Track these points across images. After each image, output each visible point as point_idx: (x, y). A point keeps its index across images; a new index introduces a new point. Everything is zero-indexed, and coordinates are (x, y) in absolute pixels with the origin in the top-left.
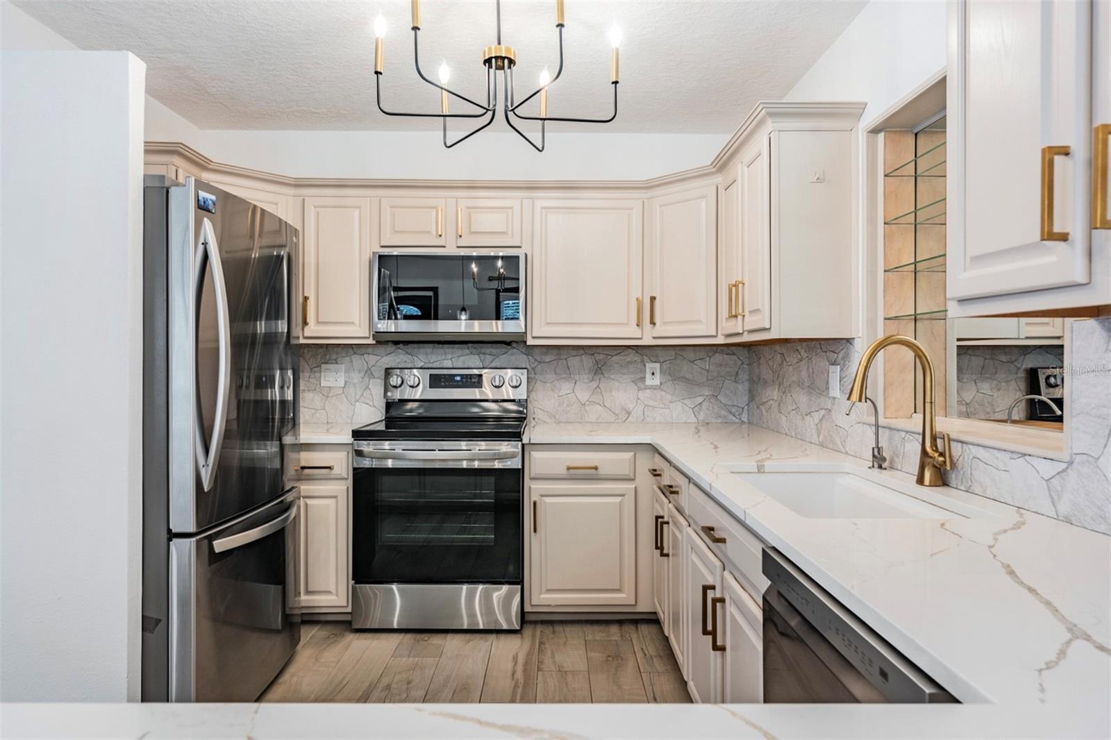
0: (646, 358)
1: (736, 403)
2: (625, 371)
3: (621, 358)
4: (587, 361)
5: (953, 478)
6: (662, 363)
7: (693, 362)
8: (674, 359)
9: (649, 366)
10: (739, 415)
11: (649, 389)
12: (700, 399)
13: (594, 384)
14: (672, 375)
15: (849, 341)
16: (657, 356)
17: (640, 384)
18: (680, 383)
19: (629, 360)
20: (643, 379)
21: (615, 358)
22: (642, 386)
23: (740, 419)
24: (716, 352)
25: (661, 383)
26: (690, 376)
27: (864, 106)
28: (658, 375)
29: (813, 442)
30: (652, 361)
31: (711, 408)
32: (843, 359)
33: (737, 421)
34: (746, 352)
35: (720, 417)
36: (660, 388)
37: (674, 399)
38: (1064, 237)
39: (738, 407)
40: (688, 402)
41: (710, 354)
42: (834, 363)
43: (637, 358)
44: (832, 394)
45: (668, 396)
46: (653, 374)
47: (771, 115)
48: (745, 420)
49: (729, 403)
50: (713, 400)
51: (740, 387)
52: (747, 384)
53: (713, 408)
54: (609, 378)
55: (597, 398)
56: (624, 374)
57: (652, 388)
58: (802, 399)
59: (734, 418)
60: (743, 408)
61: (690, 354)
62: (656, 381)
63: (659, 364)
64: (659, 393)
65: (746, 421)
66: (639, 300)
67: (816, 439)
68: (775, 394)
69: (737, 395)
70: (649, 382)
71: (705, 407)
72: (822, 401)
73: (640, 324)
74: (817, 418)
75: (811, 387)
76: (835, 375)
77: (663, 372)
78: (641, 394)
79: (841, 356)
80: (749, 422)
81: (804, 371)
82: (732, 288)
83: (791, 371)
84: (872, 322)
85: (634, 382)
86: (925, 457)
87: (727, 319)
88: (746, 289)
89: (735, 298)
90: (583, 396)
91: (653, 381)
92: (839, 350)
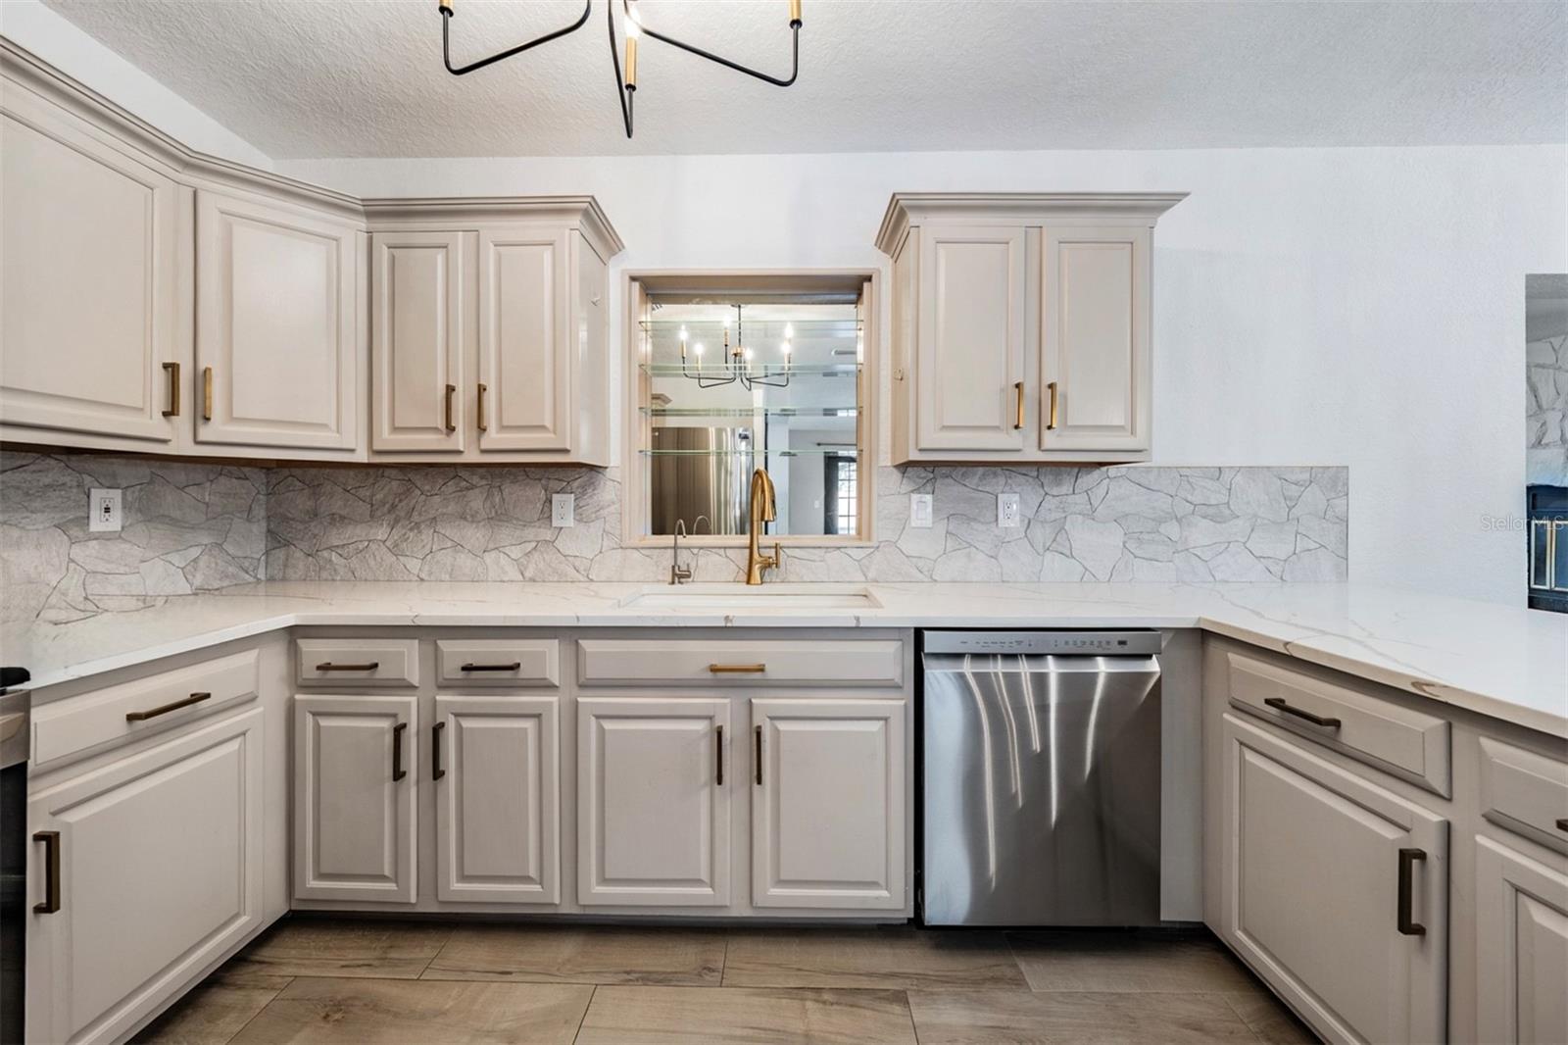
0: (88, 479)
1: (248, 553)
2: (37, 504)
3: (27, 476)
7: (182, 489)
8: (148, 483)
9: (97, 495)
10: (253, 571)
11: (96, 539)
12: (195, 552)
14: (143, 511)
15: (596, 469)
16: (114, 476)
17: (75, 532)
18: (160, 526)
19: (47, 481)
20: (81, 520)
22: (81, 534)
23: (255, 577)
24: (221, 474)
25: (123, 528)
26: (177, 514)
28: (116, 512)
29: (506, 579)
30: (102, 486)
31: (213, 565)
32: (582, 487)
33: (251, 579)
34: (263, 476)
35: (227, 577)
36: (120, 537)
37: (149, 554)
38: (1017, 428)
39: (252, 558)
40: (175, 558)
41: (211, 477)
43: (68, 479)
45: (137, 552)
46: (107, 510)
48: (261, 575)
49: (240, 554)
50: (216, 552)
51: (255, 528)
52: (264, 524)
53: (217, 564)
56: (32, 512)
57: (103, 537)
58: (474, 534)
59: (247, 576)
60: (259, 560)
62: (115, 522)
63: (120, 491)
64: (117, 549)
65: (263, 578)
66: (172, 369)
67: (515, 575)
68: (381, 532)
69: (251, 540)
70: (97, 525)
71: (202, 564)
72: (530, 533)
73: (170, 413)
74: (516, 552)
75: (499, 517)
76: (564, 506)
77: (126, 506)
78: (77, 552)
79: (576, 484)
80: (271, 580)
81: (476, 501)
82: (450, 390)
83: (439, 502)
84: (629, 454)
85: (61, 528)
86: (754, 562)
87: (397, 429)
88: (492, 397)
89: (459, 405)
91: (107, 524)
92: (574, 478)
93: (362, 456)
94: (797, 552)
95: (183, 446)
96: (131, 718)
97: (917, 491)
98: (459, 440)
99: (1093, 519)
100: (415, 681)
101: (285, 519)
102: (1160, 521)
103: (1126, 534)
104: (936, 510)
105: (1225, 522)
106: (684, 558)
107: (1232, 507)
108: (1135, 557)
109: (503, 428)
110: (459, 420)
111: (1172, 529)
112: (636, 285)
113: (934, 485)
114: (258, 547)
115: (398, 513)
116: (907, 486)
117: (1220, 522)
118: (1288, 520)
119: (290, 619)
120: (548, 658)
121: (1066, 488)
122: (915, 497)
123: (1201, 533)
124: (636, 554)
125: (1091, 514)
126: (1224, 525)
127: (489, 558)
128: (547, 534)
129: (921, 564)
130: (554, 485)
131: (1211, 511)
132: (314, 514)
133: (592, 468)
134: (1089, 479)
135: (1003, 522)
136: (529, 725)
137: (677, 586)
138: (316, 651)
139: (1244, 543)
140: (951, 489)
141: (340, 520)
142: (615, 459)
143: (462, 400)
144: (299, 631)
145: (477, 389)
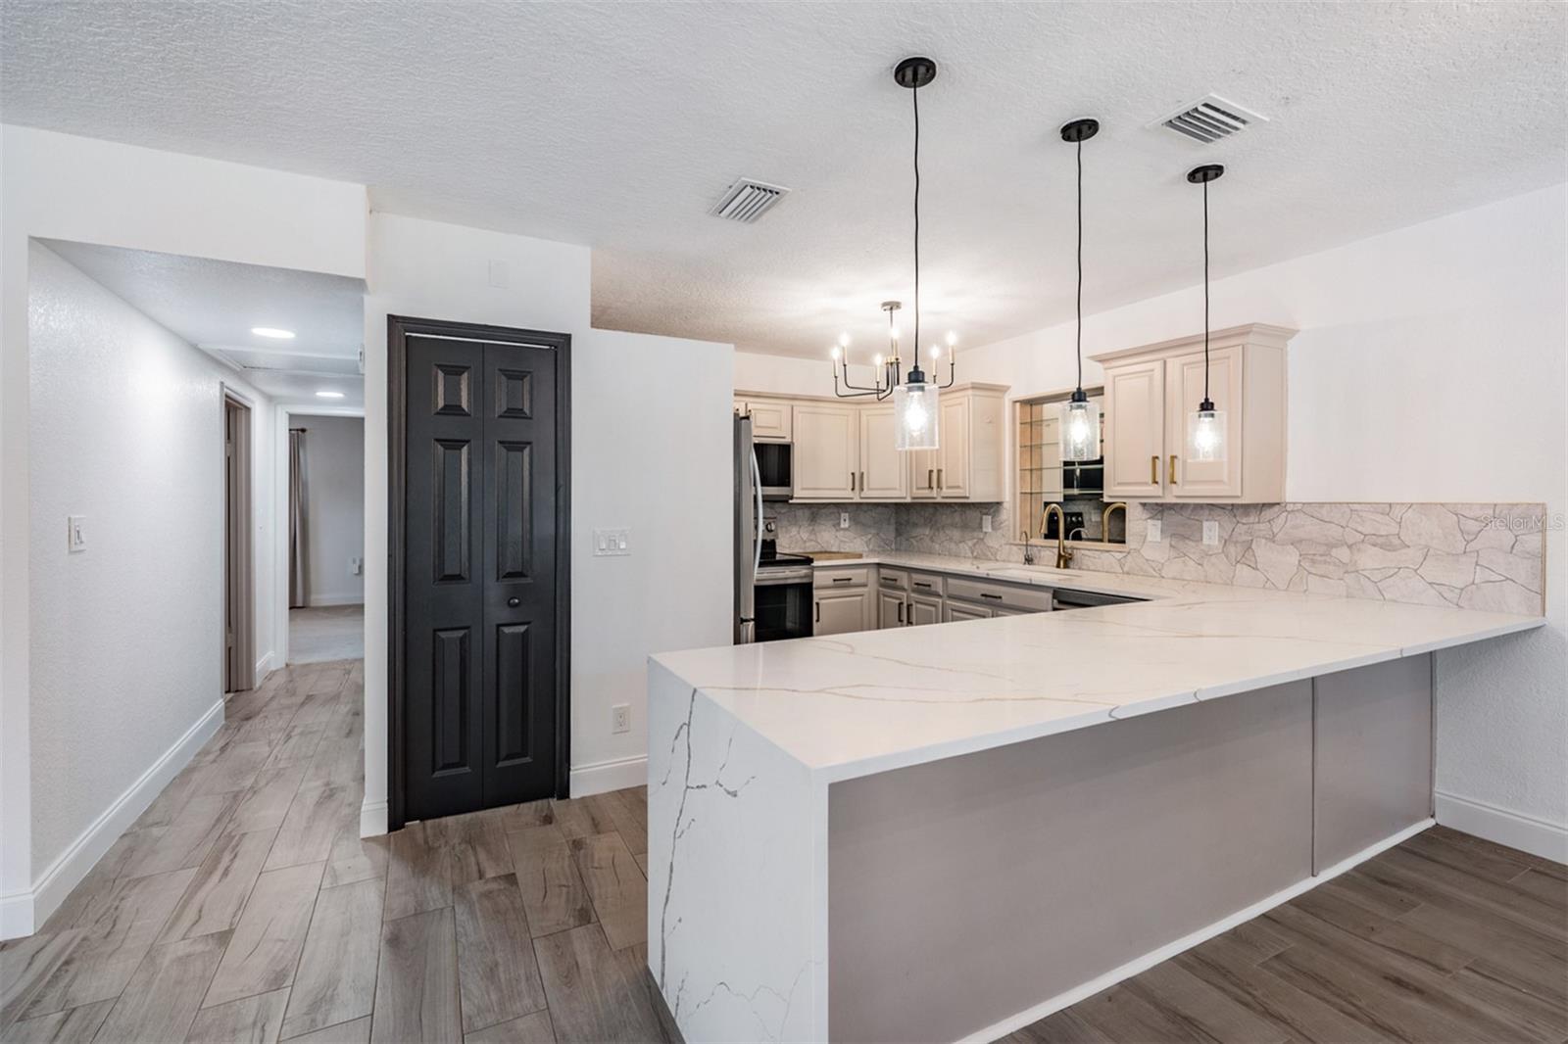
0: (841, 510)
2: (829, 519)
3: (827, 510)
4: (807, 512)
5: (1071, 564)
6: (849, 513)
7: (865, 512)
9: (842, 515)
10: (890, 543)
11: (842, 530)
12: (870, 536)
13: (811, 528)
15: (999, 504)
16: (846, 509)
17: (837, 527)
18: (859, 526)
19: (831, 511)
20: (839, 524)
21: (823, 511)
22: (840, 528)
23: (891, 548)
25: (849, 527)
26: (864, 524)
27: (1008, 388)
28: (847, 521)
29: (967, 555)
30: (844, 512)
31: (876, 541)
32: (994, 512)
33: (889, 549)
35: (880, 547)
36: (848, 529)
37: (856, 536)
38: (1157, 483)
39: (890, 539)
40: (863, 538)
41: (875, 508)
42: (986, 514)
43: (836, 510)
44: (984, 530)
45: (853, 535)
46: (845, 521)
47: (973, 388)
48: (893, 546)
49: (885, 538)
50: (877, 536)
51: (891, 528)
52: (894, 526)
53: (878, 541)
54: (820, 524)
55: (813, 537)
57: (845, 529)
58: (956, 534)
59: (888, 547)
60: (892, 541)
61: (865, 508)
64: (848, 533)
65: (894, 548)
66: (853, 474)
67: (970, 555)
68: (927, 531)
69: (890, 532)
70: (842, 526)
71: (873, 540)
72: (975, 534)
73: (853, 489)
74: (970, 543)
75: (965, 527)
76: (987, 520)
77: (850, 519)
78: (838, 534)
79: (992, 510)
80: (897, 550)
81: (957, 518)
82: (931, 472)
83: (944, 518)
84: (1014, 495)
85: (834, 526)
86: (1060, 556)
87: (918, 489)
88: (943, 474)
89: (934, 478)
90: (805, 536)
91: (845, 525)
92: (991, 508)
93: (909, 500)
94: (1087, 552)
95: (857, 500)
96: (835, 580)
97: (1153, 517)
98: (934, 493)
99: (1274, 542)
100: (906, 587)
101: (901, 524)
102: (1331, 546)
103: (1301, 555)
104: (1164, 532)
105: (1394, 550)
106: (1034, 552)
107: (1402, 538)
108: (1310, 573)
109: (948, 487)
110: (934, 484)
111: (1343, 554)
112: (1018, 405)
113: (1162, 515)
114: (891, 536)
115: (931, 522)
116: (1145, 515)
117: (1389, 550)
118: (1465, 552)
119: (877, 560)
120: (938, 583)
121: (1251, 519)
122: (1152, 524)
123: (1370, 559)
124: (1015, 548)
125: (1272, 539)
126: (1394, 553)
127: (961, 545)
128: (981, 535)
129: (1154, 565)
130: (984, 511)
131: (1380, 541)
132: (908, 522)
133: (998, 503)
134: (1268, 514)
135: (1206, 541)
136: (933, 609)
137: (1027, 566)
138: (885, 572)
139: (1416, 571)
140: (1174, 518)
141: (915, 525)
142: (1007, 498)
143: (935, 476)
144: (879, 565)
145: (939, 471)
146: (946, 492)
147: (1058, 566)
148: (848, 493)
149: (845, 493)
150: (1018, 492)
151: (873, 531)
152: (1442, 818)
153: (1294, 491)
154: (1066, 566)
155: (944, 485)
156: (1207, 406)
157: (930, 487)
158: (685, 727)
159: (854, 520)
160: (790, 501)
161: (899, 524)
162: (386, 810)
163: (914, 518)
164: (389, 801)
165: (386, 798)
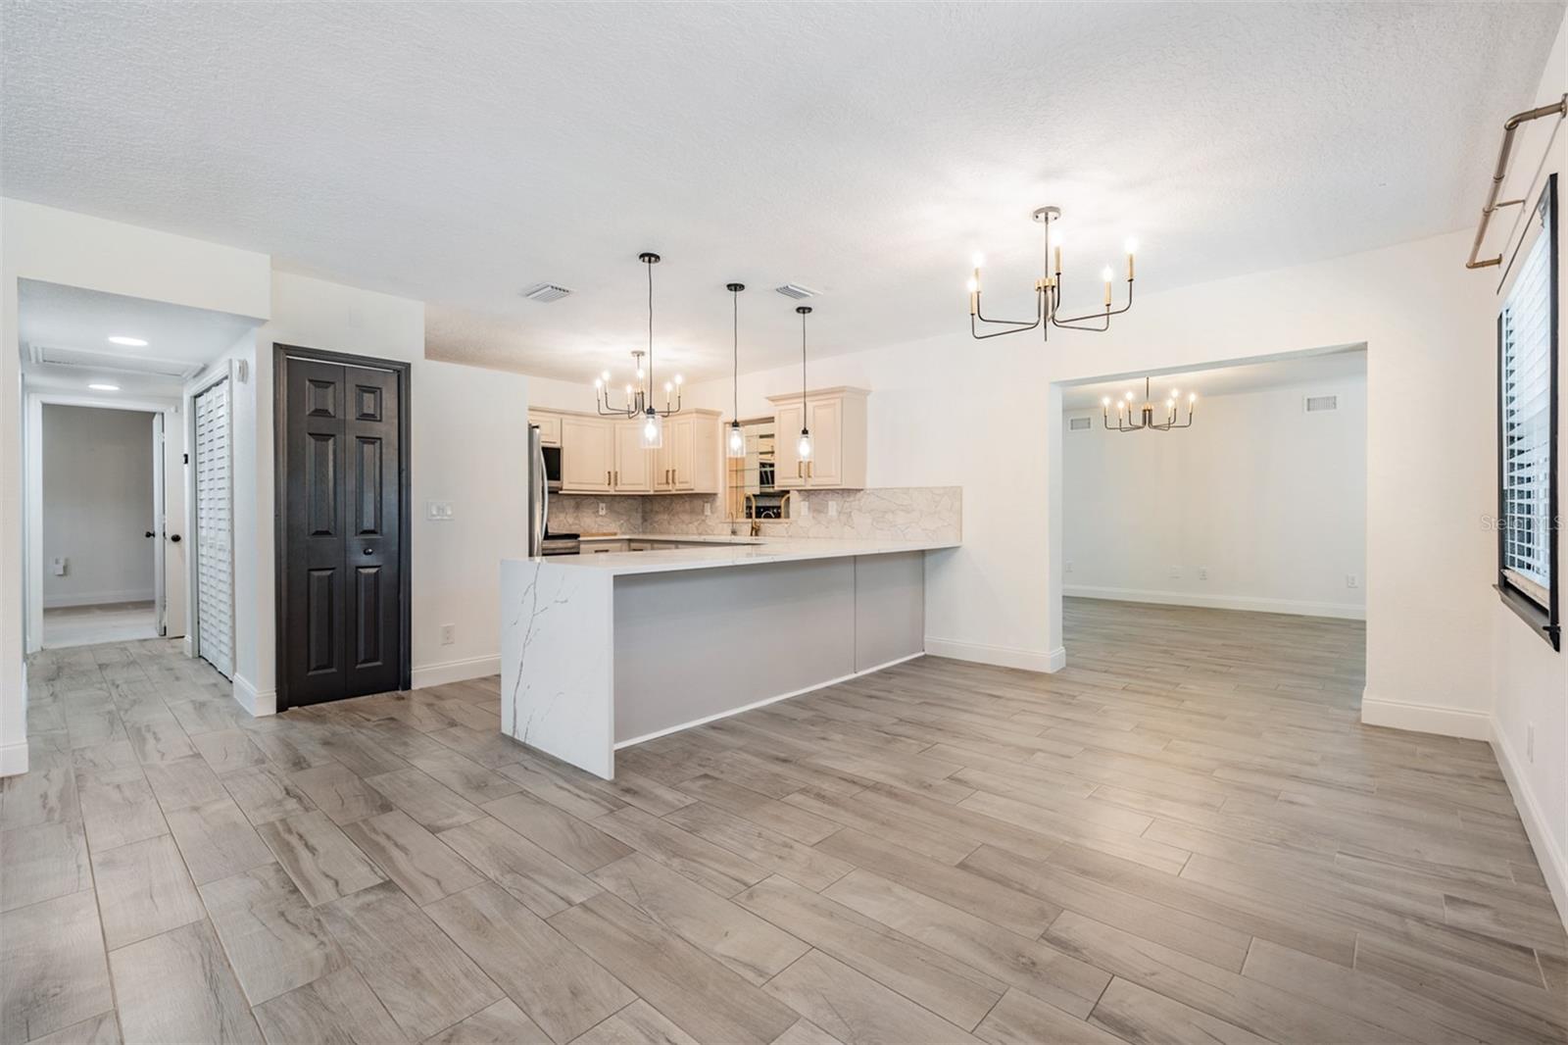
0: (599, 503)
1: (636, 523)
2: (590, 507)
3: (588, 501)
5: (759, 533)
6: (606, 502)
7: (619, 503)
8: (611, 503)
9: (601, 505)
10: (638, 529)
12: (622, 521)
15: (715, 494)
16: (604, 501)
17: (596, 514)
18: (614, 514)
19: (592, 502)
20: (598, 512)
22: (598, 515)
24: (628, 499)
25: (606, 514)
26: (618, 510)
27: (721, 413)
28: (604, 508)
30: (602, 503)
32: (712, 499)
33: (637, 531)
35: (630, 530)
36: (605, 516)
37: (611, 521)
38: (802, 477)
40: (617, 523)
42: (707, 501)
43: (595, 500)
44: (706, 513)
45: (609, 520)
46: (602, 509)
47: (697, 412)
48: (640, 530)
50: (627, 522)
51: (638, 515)
52: (641, 514)
53: (627, 526)
55: (577, 522)
56: (589, 509)
57: (602, 516)
58: (686, 517)
60: (639, 525)
61: (618, 499)
62: (604, 512)
64: (606, 519)
65: (641, 532)
66: (609, 473)
67: (695, 532)
68: (666, 517)
69: (637, 519)
70: (600, 513)
71: (624, 525)
72: (699, 517)
73: (609, 484)
74: (696, 524)
75: (692, 512)
76: (708, 506)
78: (597, 518)
79: (710, 499)
80: (643, 532)
81: (687, 506)
82: (668, 471)
83: (677, 506)
84: (725, 487)
85: (594, 513)
86: (753, 528)
87: (659, 484)
88: (677, 473)
89: (670, 476)
90: (571, 521)
91: (602, 512)
92: (708, 497)
93: (652, 493)
95: (612, 492)
96: (596, 551)
97: (804, 500)
98: (670, 487)
101: (646, 510)
102: (886, 512)
104: (809, 508)
105: (910, 513)
107: (912, 506)
109: (680, 483)
110: (670, 481)
111: (890, 516)
112: (727, 426)
113: (807, 497)
114: (640, 521)
115: (668, 510)
116: (800, 497)
119: (628, 537)
121: (852, 499)
122: (802, 503)
124: (725, 525)
125: (860, 510)
127: (690, 525)
128: (703, 518)
129: (807, 531)
130: (705, 500)
131: (904, 508)
132: (652, 511)
134: (859, 495)
135: (830, 513)
137: (733, 536)
140: (815, 499)
141: (657, 512)
142: (720, 490)
143: (670, 474)
144: (630, 540)
145: (674, 471)
146: (678, 486)
147: (751, 535)
148: (606, 487)
149: (601, 486)
150: (728, 486)
151: (625, 518)
152: (927, 652)
153: (870, 482)
154: (756, 535)
155: (677, 481)
156: (805, 432)
157: (667, 483)
158: (531, 590)
159: (609, 509)
160: (560, 492)
161: (644, 512)
162: (275, 698)
163: (656, 507)
164: (277, 691)
165: (274, 689)
